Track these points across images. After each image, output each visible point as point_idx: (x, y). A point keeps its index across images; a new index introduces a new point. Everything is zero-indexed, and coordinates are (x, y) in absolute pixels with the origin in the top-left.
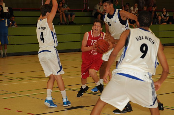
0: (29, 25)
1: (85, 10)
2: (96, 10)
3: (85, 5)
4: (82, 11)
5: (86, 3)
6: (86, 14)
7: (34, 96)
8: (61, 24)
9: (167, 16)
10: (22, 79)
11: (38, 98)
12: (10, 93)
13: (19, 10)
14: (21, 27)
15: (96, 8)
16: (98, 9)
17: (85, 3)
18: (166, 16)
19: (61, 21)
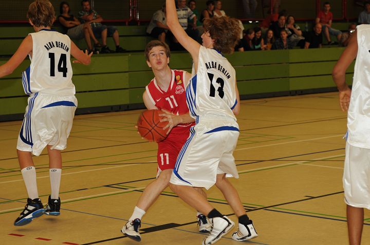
1: (133, 22)
2: (156, 22)
3: (133, 10)
4: (127, 23)
5: (134, 8)
6: (133, 29)
15: (157, 19)
16: (160, 20)
17: (132, 7)
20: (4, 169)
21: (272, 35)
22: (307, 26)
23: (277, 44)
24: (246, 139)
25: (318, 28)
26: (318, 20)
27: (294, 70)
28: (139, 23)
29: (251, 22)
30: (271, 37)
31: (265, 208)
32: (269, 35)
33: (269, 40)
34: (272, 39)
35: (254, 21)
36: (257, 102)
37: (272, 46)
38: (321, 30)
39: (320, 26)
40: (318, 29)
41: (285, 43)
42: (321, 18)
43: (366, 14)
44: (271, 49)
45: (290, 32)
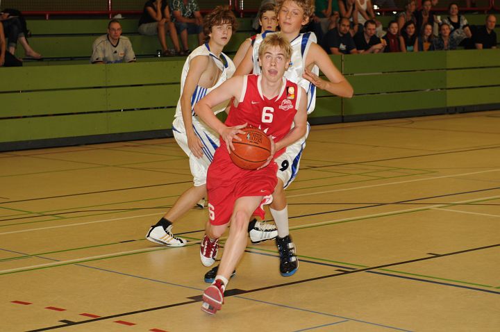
0: (72, 59)
7: (95, 264)
8: (163, 55)
9: (464, 26)
10: (58, 215)
11: (107, 268)
12: (27, 256)
13: (42, 17)
14: (48, 65)
18: (462, 25)
19: (163, 46)
20: (31, 213)
21: (431, 31)
24: (369, 174)
25: (491, 22)
27: (453, 79)
28: (242, 14)
29: (395, 13)
30: (429, 34)
31: (368, 270)
32: (426, 31)
33: (426, 38)
34: (430, 36)
36: (399, 123)
37: (430, 47)
40: (489, 24)
41: (446, 42)
44: (429, 50)
45: (452, 27)
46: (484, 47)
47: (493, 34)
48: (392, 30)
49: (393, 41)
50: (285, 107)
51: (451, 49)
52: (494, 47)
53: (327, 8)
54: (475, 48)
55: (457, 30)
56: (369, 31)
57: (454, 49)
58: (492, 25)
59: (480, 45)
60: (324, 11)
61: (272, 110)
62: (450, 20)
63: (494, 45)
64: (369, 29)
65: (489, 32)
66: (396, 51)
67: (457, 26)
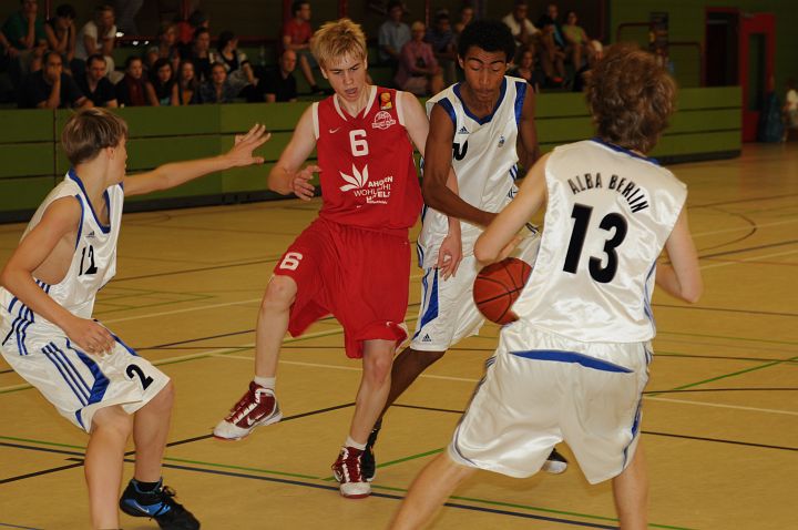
21: (191, 73)
22: (262, 53)
23: (204, 93)
25: (288, 59)
26: (288, 39)
29: (135, 43)
32: (185, 72)
33: (186, 84)
34: (191, 80)
35: (141, 42)
36: (149, 218)
37: (193, 98)
38: (293, 64)
39: (292, 55)
40: (287, 63)
42: (293, 36)
43: (393, 29)
44: (191, 103)
45: (227, 67)
46: (277, 100)
47: (292, 79)
48: (134, 72)
49: (135, 88)
50: (381, 124)
51: (225, 102)
52: (294, 100)
53: (27, 35)
54: (263, 100)
55: (236, 72)
56: (95, 72)
57: (231, 102)
58: (290, 65)
59: (272, 97)
60: (23, 39)
61: (363, 133)
62: (223, 57)
63: (293, 97)
64: (97, 69)
65: (285, 76)
66: (141, 104)
67: (234, 64)
